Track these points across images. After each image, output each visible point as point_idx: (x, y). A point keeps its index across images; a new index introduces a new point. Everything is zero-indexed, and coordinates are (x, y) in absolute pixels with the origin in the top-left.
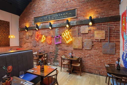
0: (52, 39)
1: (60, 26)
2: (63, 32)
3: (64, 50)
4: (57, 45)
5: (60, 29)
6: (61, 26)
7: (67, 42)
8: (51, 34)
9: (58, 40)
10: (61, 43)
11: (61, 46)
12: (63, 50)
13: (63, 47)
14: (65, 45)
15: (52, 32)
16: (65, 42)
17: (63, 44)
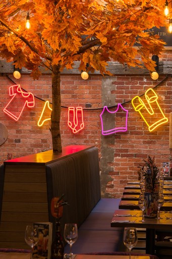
0: (88, 116)
1: (124, 72)
2: (135, 93)
3: (136, 156)
4: (106, 137)
5: (123, 83)
6: (127, 73)
7: (150, 127)
8: (85, 96)
9: (114, 119)
10: (125, 133)
11: (126, 141)
12: (132, 155)
13: (132, 147)
14: (142, 138)
15: (87, 92)
16: (139, 128)
17: (132, 133)
